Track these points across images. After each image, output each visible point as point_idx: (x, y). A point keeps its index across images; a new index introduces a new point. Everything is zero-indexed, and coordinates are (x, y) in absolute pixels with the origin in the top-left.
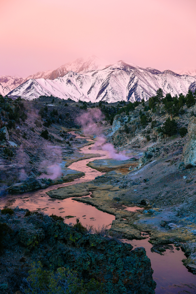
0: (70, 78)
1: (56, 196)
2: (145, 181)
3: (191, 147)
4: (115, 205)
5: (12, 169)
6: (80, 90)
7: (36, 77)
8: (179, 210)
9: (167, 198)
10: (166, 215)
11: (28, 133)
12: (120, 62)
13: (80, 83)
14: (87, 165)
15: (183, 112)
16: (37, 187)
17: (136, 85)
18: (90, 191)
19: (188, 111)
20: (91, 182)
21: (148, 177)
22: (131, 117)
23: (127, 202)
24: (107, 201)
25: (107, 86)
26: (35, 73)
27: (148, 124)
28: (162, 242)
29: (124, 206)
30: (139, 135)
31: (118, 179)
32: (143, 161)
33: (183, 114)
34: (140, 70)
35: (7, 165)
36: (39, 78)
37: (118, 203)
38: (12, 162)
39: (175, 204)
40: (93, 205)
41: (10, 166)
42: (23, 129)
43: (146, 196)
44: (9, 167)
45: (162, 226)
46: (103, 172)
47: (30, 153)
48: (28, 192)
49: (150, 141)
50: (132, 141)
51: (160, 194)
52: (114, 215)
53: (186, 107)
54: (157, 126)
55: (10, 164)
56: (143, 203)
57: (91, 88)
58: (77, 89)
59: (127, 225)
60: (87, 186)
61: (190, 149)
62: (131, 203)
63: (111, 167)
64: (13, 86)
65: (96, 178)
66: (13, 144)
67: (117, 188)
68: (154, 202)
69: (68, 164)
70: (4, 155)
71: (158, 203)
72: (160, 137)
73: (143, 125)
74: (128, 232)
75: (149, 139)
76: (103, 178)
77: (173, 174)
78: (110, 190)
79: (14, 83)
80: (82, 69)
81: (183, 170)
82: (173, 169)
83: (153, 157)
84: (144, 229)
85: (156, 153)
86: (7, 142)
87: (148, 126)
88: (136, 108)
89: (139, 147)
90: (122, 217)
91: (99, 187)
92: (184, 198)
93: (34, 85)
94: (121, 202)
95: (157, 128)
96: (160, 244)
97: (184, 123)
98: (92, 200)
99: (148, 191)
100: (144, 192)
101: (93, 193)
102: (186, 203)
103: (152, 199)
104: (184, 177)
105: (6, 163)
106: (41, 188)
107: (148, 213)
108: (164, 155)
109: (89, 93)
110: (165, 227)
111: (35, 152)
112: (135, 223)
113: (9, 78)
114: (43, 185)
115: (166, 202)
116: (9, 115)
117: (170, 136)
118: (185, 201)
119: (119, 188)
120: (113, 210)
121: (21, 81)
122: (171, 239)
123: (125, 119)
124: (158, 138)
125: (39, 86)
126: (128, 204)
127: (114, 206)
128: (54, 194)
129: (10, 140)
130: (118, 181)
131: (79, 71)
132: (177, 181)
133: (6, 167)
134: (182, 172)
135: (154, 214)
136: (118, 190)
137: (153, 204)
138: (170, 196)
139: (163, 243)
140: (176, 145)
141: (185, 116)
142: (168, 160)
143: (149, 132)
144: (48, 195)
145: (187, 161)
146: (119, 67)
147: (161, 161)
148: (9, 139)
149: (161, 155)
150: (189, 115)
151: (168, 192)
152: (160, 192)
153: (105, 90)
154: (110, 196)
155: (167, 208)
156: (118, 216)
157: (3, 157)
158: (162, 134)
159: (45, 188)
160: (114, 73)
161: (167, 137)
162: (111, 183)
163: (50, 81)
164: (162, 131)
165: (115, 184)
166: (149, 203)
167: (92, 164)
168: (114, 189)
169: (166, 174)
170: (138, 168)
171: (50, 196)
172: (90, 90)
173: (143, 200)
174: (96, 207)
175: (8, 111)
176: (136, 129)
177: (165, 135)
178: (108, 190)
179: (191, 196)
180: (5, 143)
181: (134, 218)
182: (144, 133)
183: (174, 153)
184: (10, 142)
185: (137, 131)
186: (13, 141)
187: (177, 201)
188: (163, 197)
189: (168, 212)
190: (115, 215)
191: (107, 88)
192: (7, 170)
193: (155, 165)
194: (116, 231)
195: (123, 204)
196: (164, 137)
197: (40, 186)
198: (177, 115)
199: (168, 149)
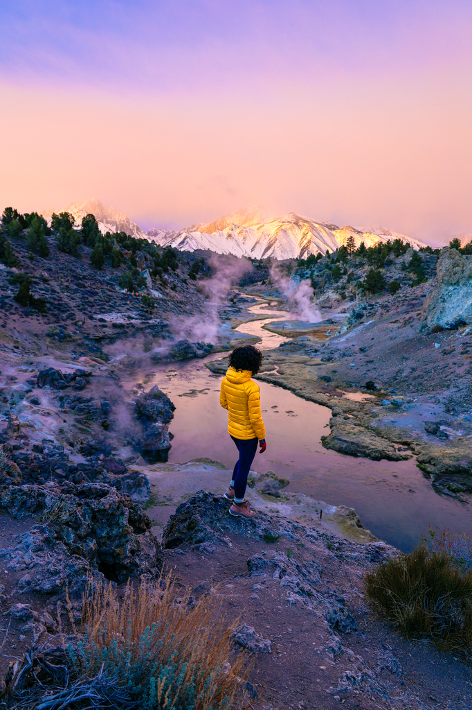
0: (230, 232)
1: (221, 370)
2: (362, 350)
3: (441, 297)
4: (323, 389)
5: (152, 326)
6: (242, 246)
7: (191, 230)
8: (445, 400)
9: (414, 379)
10: (428, 411)
11: (179, 285)
12: (291, 215)
13: (242, 239)
14: (263, 327)
15: (390, 263)
16: (191, 355)
17: (309, 242)
18: (275, 363)
19: (396, 261)
20: (274, 350)
21: (366, 345)
22: (314, 271)
23: (344, 385)
24: (309, 381)
25: (275, 242)
26: (190, 226)
27: (342, 278)
28: (447, 470)
29: (339, 390)
30: (330, 291)
31: (316, 348)
32: (350, 323)
33: (390, 265)
34: (315, 224)
35: (145, 320)
36: (194, 231)
37: (328, 385)
38: (153, 316)
39: (433, 390)
40: (285, 387)
41: (150, 321)
42: (172, 280)
43: (373, 374)
44: (148, 323)
45: (430, 432)
46: (288, 337)
47: (180, 307)
48: (176, 362)
49: (346, 300)
50: (321, 299)
51: (400, 371)
52: (327, 406)
53: (394, 256)
54: (355, 280)
55: (151, 319)
56: (370, 387)
57: (256, 244)
58: (239, 245)
59: (362, 429)
60: (269, 356)
61: (440, 301)
62: (350, 386)
63: (298, 330)
64: (164, 240)
65: (281, 345)
66: (156, 294)
67: (318, 360)
68: (390, 386)
69: (234, 325)
70: (142, 307)
71: (398, 387)
72: (360, 295)
73: (335, 278)
74: (371, 443)
75: (344, 297)
76: (292, 345)
77: (411, 341)
78: (308, 363)
79: (165, 237)
80: (245, 221)
81: (429, 334)
82: (409, 332)
83: (365, 317)
84: (395, 437)
85: (369, 311)
86: (148, 290)
87: (342, 280)
88: (319, 261)
89: (330, 308)
90: (345, 412)
91: (287, 358)
92: (450, 380)
93: (188, 240)
94: (333, 384)
95: (355, 282)
96: (443, 473)
97: (391, 277)
98: (282, 378)
99: (375, 367)
100: (368, 368)
101: (280, 367)
102: (456, 389)
103: (386, 380)
104: (437, 345)
105: (144, 318)
106: (196, 357)
107: (390, 405)
108: (382, 314)
109: (253, 250)
110: (438, 434)
111: (188, 307)
112: (374, 424)
113: (159, 231)
114: (200, 352)
115: (414, 386)
116: (155, 261)
117: (374, 293)
118: (452, 386)
119: (322, 360)
120: (324, 397)
121: (173, 235)
122: (464, 462)
123: (307, 274)
124: (357, 296)
125: (194, 241)
126: (345, 387)
127: (323, 391)
128: (217, 366)
129: (152, 289)
130: (316, 351)
131: (242, 224)
132: (423, 352)
133: (144, 323)
134: (428, 338)
135: (403, 407)
136: (320, 365)
137: (391, 389)
138: (419, 376)
139: (450, 471)
140: (400, 299)
141: (392, 268)
142: (394, 320)
143: (344, 288)
144: (207, 367)
145: (432, 321)
146: (290, 220)
147: (380, 321)
148: (151, 287)
149: (378, 314)
150: (398, 266)
151: (413, 369)
152: (398, 368)
153: (272, 248)
154: (310, 373)
155: (421, 398)
156: (337, 410)
157: (141, 308)
158: (363, 291)
159: (203, 357)
160: (283, 227)
161: (369, 294)
162: (306, 353)
163: (207, 235)
164: (363, 287)
165: (313, 354)
166: (381, 386)
167: (270, 327)
168: (313, 363)
169: (398, 341)
170: (341, 333)
171: (211, 370)
172: (254, 247)
173: (370, 382)
174: (293, 390)
175: (152, 256)
176: (326, 283)
177: (367, 293)
178: (304, 362)
179: (462, 377)
180: (145, 291)
181: (367, 414)
182: (337, 288)
183: (399, 310)
184: (152, 291)
185: (327, 285)
186: (157, 290)
187: (436, 386)
188: (406, 377)
189: (428, 404)
190: (330, 407)
191: (275, 245)
192: (146, 327)
193: (373, 326)
194: (345, 441)
195: (338, 387)
196: (365, 295)
197: (195, 353)
198: (382, 266)
199: (387, 306)
